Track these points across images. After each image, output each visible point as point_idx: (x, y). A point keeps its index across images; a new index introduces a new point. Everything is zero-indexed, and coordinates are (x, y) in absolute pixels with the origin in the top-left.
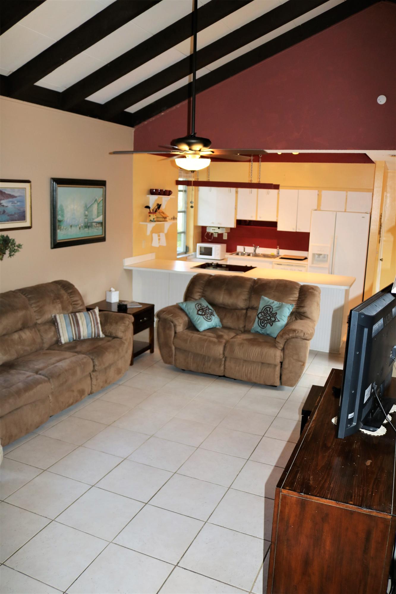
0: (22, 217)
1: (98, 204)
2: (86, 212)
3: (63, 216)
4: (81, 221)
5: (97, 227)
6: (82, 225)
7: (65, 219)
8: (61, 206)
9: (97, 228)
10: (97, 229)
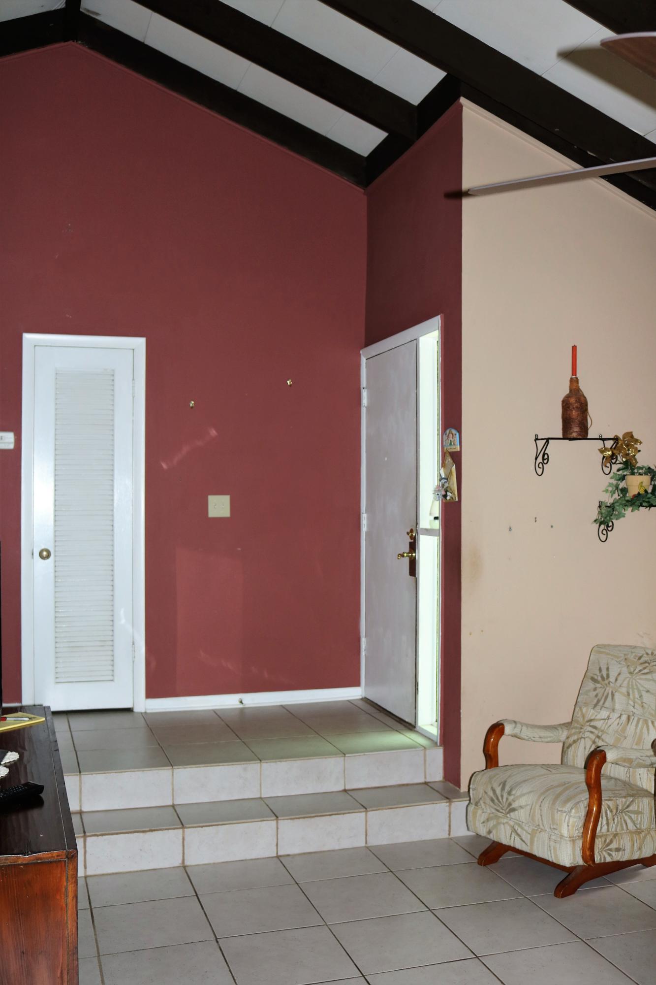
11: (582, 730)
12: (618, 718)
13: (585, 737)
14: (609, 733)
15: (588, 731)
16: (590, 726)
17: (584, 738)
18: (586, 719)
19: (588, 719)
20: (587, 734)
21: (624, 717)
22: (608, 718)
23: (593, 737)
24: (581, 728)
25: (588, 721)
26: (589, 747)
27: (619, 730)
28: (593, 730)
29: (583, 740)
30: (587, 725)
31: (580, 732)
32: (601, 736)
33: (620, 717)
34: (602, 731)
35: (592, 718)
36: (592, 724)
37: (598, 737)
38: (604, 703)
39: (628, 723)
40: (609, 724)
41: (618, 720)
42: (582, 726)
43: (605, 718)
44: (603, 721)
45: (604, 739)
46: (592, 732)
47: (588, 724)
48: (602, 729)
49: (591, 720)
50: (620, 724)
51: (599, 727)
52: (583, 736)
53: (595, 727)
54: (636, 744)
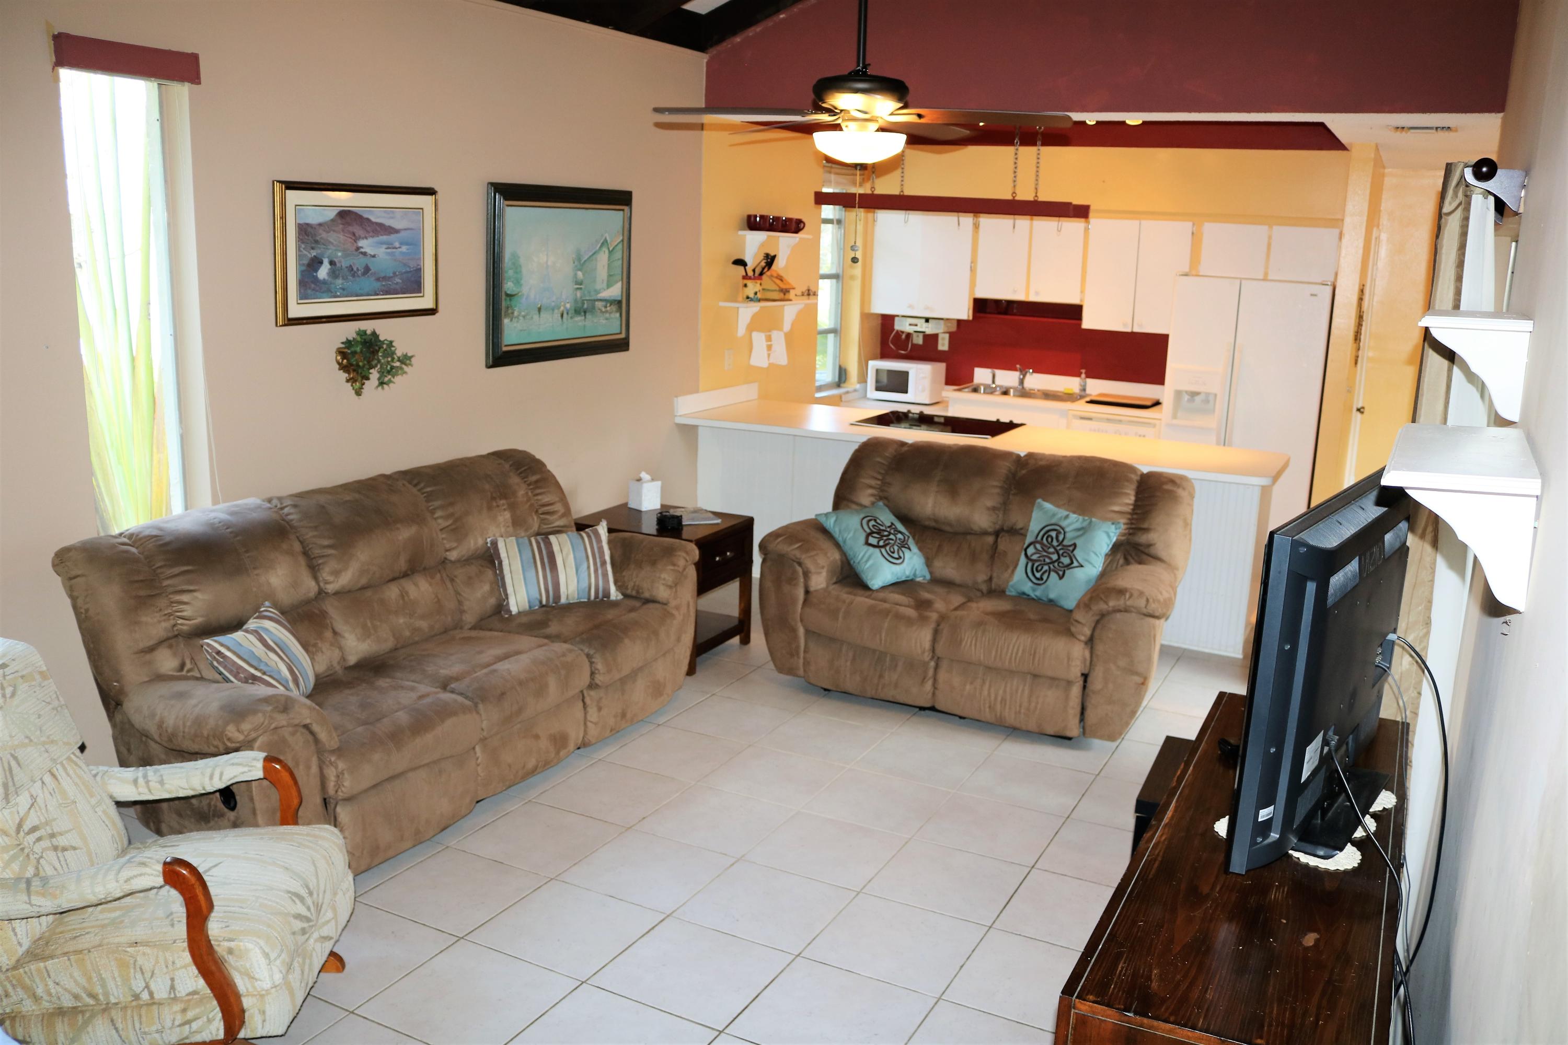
0: (414, 285)
1: (610, 252)
2: (580, 274)
3: (518, 282)
4: (566, 296)
5: (606, 312)
6: (568, 306)
7: (525, 290)
8: (515, 256)
9: (607, 315)
10: (607, 319)
11: (26, 851)
12: (42, 788)
13: (40, 854)
14: (55, 817)
15: (34, 843)
16: (28, 833)
17: (41, 857)
18: (12, 832)
19: (14, 829)
20: (38, 848)
21: (48, 779)
22: (34, 799)
23: (46, 843)
24: (22, 849)
25: (18, 831)
26: (57, 861)
27: (61, 802)
28: (37, 834)
29: (41, 861)
30: (24, 838)
31: (28, 855)
32: (52, 830)
33: (43, 783)
34: (47, 823)
35: (17, 822)
36: (27, 827)
37: (52, 836)
38: (14, 785)
39: (57, 779)
40: (43, 806)
41: (45, 788)
42: (19, 845)
43: (31, 802)
44: (32, 810)
45: (59, 830)
46: (39, 839)
47: (22, 834)
48: (43, 820)
49: (19, 826)
50: (52, 792)
51: (38, 823)
52: (37, 856)
53: (34, 829)
54: (92, 796)
